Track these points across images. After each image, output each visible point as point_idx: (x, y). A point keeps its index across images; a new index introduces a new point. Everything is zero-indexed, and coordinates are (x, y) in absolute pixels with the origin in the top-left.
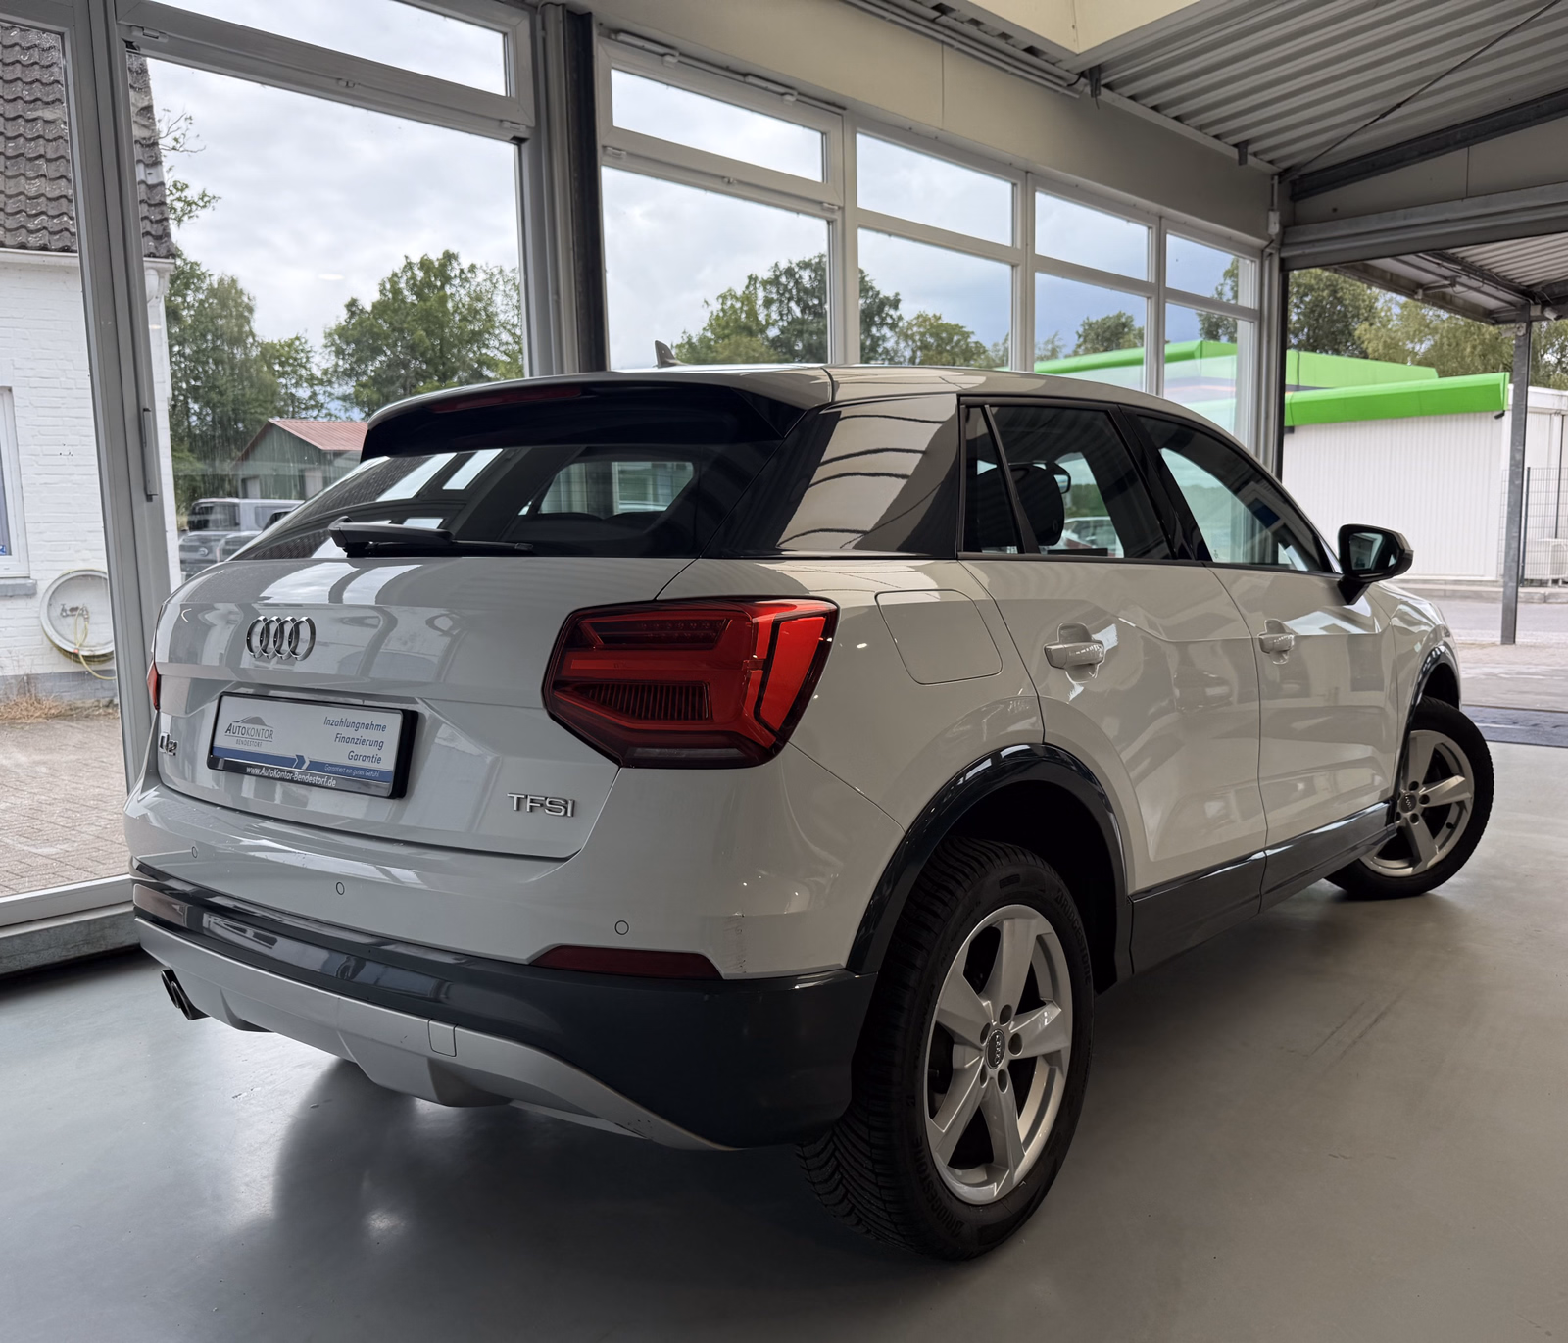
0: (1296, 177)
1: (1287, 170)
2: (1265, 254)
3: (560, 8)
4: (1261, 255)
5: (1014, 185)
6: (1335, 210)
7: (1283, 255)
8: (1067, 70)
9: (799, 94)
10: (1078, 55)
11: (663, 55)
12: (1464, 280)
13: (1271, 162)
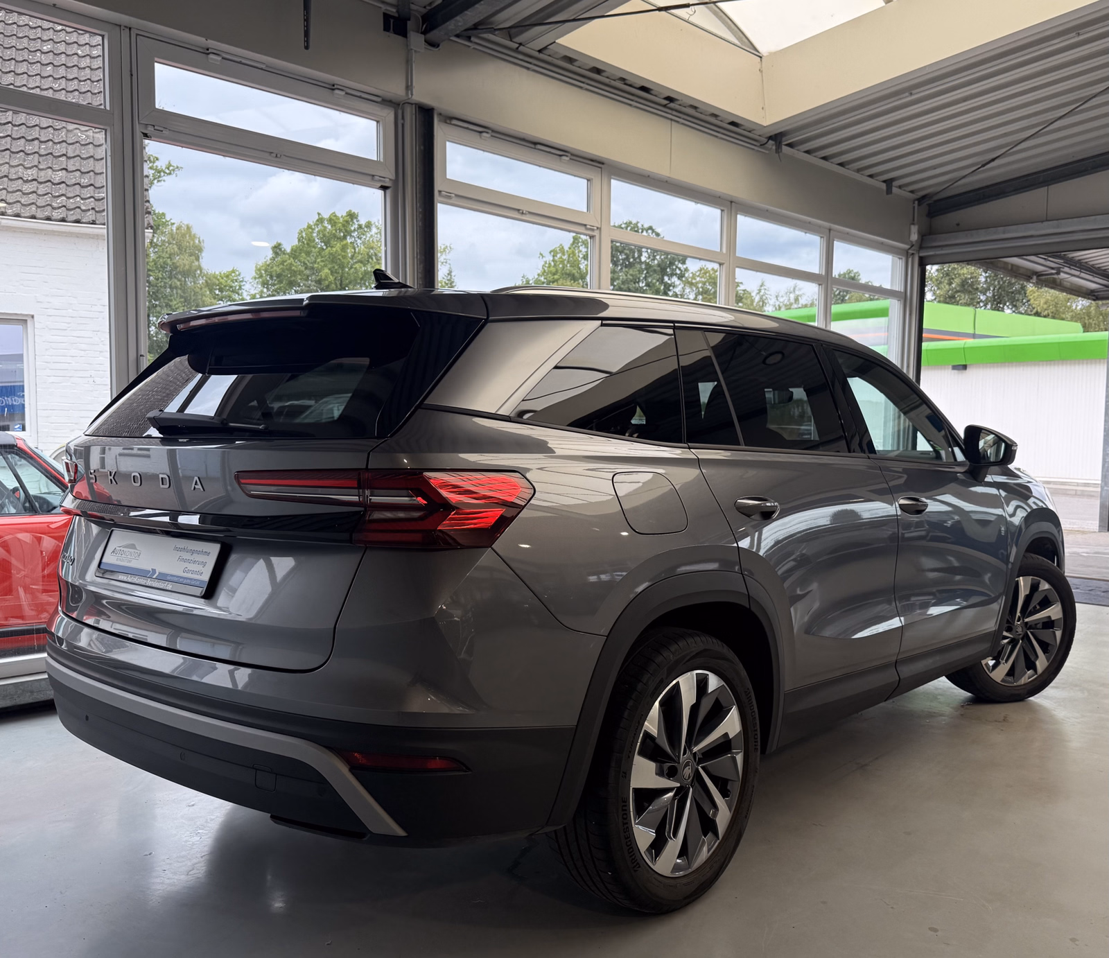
0: (930, 202)
1: (924, 197)
2: (909, 254)
3: (414, 106)
4: (907, 255)
5: (722, 211)
6: (958, 225)
7: (921, 255)
8: (760, 136)
9: (572, 155)
10: (765, 127)
11: (481, 132)
12: (1066, 269)
13: (912, 192)
